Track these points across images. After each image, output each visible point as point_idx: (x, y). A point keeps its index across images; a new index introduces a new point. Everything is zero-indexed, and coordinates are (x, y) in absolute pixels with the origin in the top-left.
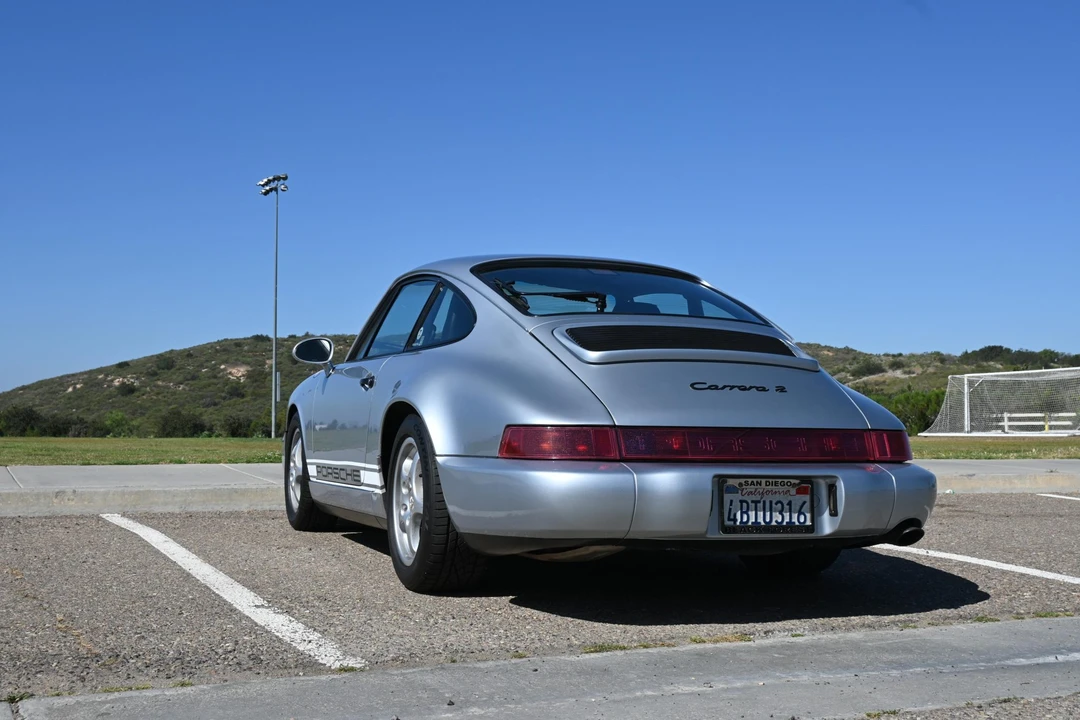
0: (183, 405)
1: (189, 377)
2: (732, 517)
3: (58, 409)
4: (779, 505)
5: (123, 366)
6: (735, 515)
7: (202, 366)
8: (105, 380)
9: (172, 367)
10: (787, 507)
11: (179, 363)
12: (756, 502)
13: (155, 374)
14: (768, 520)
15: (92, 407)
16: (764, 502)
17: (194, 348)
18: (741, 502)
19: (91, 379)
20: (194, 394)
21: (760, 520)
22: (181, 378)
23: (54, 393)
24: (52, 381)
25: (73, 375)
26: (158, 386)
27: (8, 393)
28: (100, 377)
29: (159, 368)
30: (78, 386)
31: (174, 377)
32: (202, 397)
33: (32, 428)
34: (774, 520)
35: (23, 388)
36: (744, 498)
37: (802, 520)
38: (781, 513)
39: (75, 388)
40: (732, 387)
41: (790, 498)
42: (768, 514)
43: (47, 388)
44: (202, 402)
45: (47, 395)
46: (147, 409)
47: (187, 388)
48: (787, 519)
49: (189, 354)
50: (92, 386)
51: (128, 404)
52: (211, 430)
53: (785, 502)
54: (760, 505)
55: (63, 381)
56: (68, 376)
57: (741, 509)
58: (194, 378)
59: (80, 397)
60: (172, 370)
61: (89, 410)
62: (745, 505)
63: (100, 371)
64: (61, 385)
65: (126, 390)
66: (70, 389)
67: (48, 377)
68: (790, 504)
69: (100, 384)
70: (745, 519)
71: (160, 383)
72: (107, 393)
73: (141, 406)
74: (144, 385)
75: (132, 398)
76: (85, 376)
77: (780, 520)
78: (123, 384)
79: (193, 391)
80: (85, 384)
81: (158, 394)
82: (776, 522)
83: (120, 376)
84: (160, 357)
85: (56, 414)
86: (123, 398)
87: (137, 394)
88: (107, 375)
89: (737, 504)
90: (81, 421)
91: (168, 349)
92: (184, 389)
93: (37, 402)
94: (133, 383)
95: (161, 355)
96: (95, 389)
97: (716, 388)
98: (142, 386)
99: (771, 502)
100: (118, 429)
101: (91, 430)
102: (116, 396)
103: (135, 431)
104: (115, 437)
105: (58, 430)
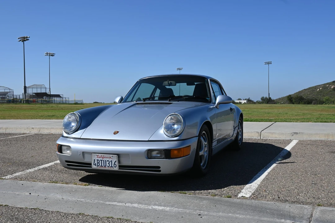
3: (315, 96)
8: (329, 86)
19: (325, 86)
23: (313, 91)
24: (313, 87)
25: (319, 85)
28: (327, 86)
30: (321, 89)
33: (302, 102)
35: (305, 90)
39: (319, 89)
43: (311, 89)
45: (311, 92)
50: (325, 88)
55: (316, 87)
56: (318, 86)
59: (321, 92)
61: (324, 96)
63: (327, 84)
64: (315, 88)
66: (318, 90)
67: (312, 86)
69: (327, 88)
72: (329, 90)
76: (323, 85)
78: (334, 87)
80: (323, 88)
83: (333, 85)
85: (313, 97)
86: (334, 92)
88: (329, 85)
90: (316, 100)
93: (309, 93)
96: (326, 89)
100: (327, 102)
101: (318, 102)
102: (332, 91)
103: (332, 103)
104: (326, 104)
105: (309, 102)
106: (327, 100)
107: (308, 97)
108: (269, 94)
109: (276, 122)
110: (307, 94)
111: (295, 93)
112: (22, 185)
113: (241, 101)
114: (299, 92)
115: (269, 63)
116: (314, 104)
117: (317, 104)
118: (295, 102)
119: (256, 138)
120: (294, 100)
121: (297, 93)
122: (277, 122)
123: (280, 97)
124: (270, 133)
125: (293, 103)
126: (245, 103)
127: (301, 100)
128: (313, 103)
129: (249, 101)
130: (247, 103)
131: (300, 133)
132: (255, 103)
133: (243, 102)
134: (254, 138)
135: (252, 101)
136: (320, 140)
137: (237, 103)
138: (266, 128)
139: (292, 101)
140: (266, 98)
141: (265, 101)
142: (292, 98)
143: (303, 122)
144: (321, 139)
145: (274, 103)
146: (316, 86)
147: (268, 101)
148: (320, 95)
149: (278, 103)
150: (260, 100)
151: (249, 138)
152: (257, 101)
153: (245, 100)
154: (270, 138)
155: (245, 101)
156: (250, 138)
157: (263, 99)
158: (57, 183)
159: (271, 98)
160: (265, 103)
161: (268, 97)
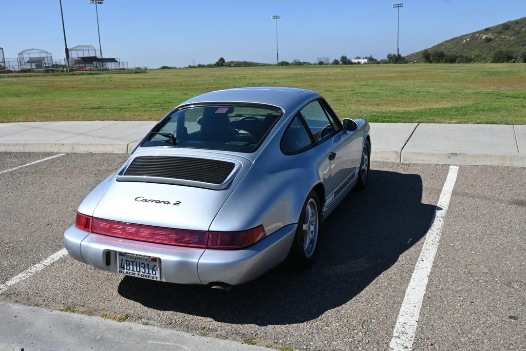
0: (512, 46)
1: (516, 33)
2: (122, 266)
3: (459, 49)
4: (143, 265)
5: (487, 30)
6: (124, 266)
7: (523, 27)
8: (479, 36)
9: (509, 29)
10: (146, 266)
11: (512, 26)
12: (133, 262)
13: (501, 32)
14: (138, 270)
15: (473, 48)
16: (136, 262)
17: (518, 20)
18: (126, 260)
19: (474, 36)
20: (518, 40)
21: (135, 269)
22: (512, 34)
23: (458, 43)
25: (466, 35)
26: (502, 38)
27: (441, 44)
28: (477, 35)
29: (503, 30)
30: (468, 40)
31: (509, 33)
32: (521, 42)
33: (442, 60)
34: (141, 271)
35: (446, 41)
36: (128, 259)
37: (154, 273)
38: (144, 268)
39: (466, 40)
40: (153, 201)
41: (148, 263)
42: (138, 268)
43: (455, 41)
44: (521, 44)
45: (455, 44)
46: (496, 48)
47: (515, 38)
48: (147, 272)
49: (517, 22)
50: (473, 39)
51: (488, 46)
52: (516, 58)
53: (146, 264)
54: (135, 263)
55: (461, 38)
56: (464, 35)
57: (126, 263)
58: (518, 33)
59: (469, 44)
60: (509, 30)
61: (471, 49)
62: (128, 262)
63: (477, 32)
64: (461, 39)
65: (488, 40)
66: (465, 41)
67: (456, 37)
68: (148, 265)
69: (477, 38)
70: (128, 269)
71: (503, 36)
72: (479, 42)
73: (494, 47)
74: (495, 37)
75: (490, 44)
76: (471, 35)
77: (144, 272)
78: (486, 38)
79: (518, 39)
80: (471, 38)
81: (501, 41)
82: (142, 272)
83: (486, 34)
84: (504, 25)
85: (458, 52)
86: (486, 44)
87: (492, 42)
88: (480, 34)
89: (124, 261)
90: (462, 56)
91: (508, 21)
92: (513, 38)
93: (451, 47)
94: (491, 37)
95: (505, 24)
96: (475, 40)
97: (146, 201)
98: (494, 38)
99: (139, 263)
100: (476, 59)
101: (464, 60)
102: (483, 43)
103: (483, 60)
104: (474, 62)
105: (452, 60)
106: (477, 56)
107: (450, 51)
108: (398, 49)
109: (419, 123)
110: (449, 48)
111: (433, 47)
112: (16, 317)
113: (360, 61)
114: (439, 45)
115: (399, 6)
116: (458, 63)
117: (463, 62)
118: (434, 60)
119: (394, 161)
120: (431, 58)
121: (435, 46)
122: (421, 124)
123: (413, 53)
124: (415, 153)
125: (431, 62)
126: (365, 63)
127: (440, 58)
128: (457, 61)
129: (371, 60)
130: (368, 63)
131: (460, 154)
132: (379, 63)
133: (363, 61)
134: (391, 161)
135: (375, 60)
136: (491, 167)
137: (355, 63)
138: (407, 141)
139: (429, 59)
140: (394, 55)
141: (392, 60)
142: (428, 55)
143: (459, 123)
144: (493, 164)
145: (405, 63)
146: (461, 36)
147: (396, 59)
148: (467, 49)
149: (411, 62)
150: (386, 58)
151: (382, 160)
152: (382, 60)
153: (366, 58)
154: (415, 162)
155: (366, 61)
156: (384, 160)
157: (389, 57)
158: (74, 312)
159: (400, 55)
160: (393, 63)
161: (396, 54)
